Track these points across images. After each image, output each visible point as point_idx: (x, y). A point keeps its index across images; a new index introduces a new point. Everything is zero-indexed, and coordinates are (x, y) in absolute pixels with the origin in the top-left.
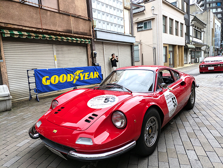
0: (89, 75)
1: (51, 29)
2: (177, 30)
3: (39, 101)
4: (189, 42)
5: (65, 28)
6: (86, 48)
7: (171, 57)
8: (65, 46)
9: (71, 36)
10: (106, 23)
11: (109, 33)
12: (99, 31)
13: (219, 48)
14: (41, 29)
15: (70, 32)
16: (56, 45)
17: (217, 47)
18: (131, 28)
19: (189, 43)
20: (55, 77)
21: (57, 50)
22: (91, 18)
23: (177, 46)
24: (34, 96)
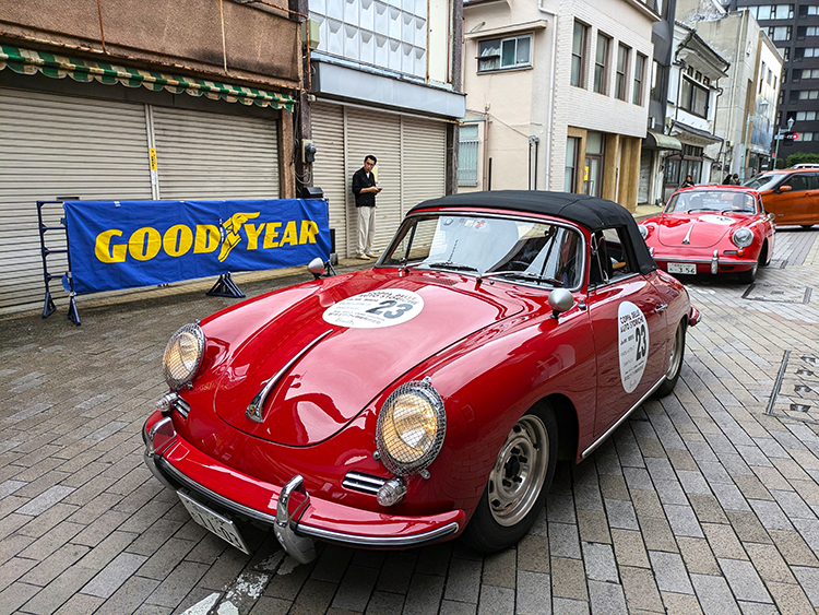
0: (280, 230)
1: (142, 48)
2: (622, 76)
3: (79, 324)
4: (660, 123)
5: (196, 46)
6: (275, 127)
7: (594, 178)
8: (195, 113)
9: (219, 79)
10: (358, 34)
11: (369, 73)
12: (329, 63)
13: (767, 153)
14: (99, 42)
15: (214, 59)
16: (156, 109)
17: (761, 151)
18: (454, 60)
19: (660, 129)
20: (147, 234)
21: (162, 131)
22: (301, 11)
23: (618, 137)
24: (61, 303)
